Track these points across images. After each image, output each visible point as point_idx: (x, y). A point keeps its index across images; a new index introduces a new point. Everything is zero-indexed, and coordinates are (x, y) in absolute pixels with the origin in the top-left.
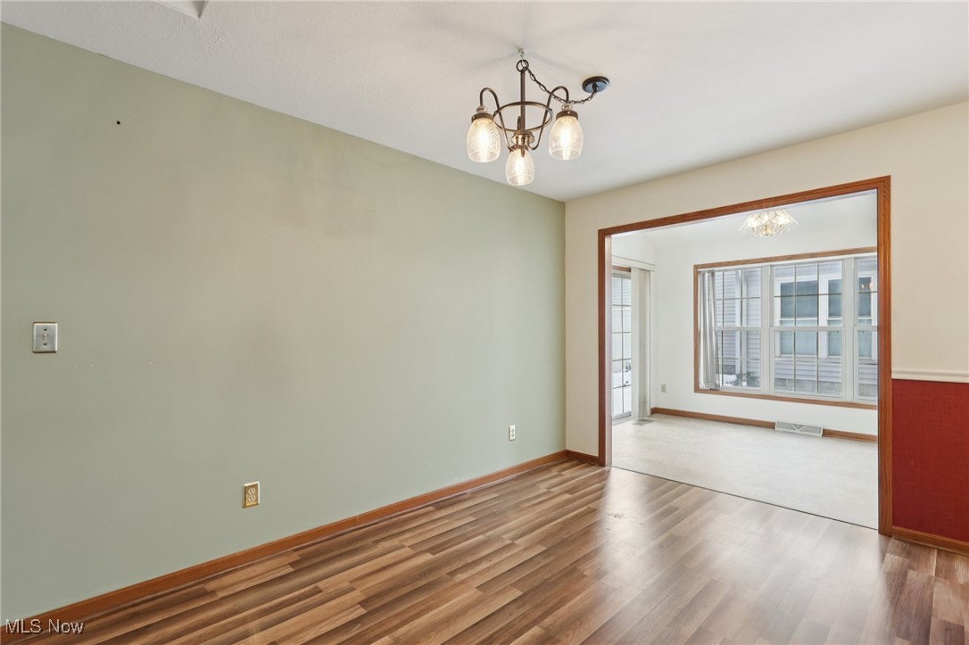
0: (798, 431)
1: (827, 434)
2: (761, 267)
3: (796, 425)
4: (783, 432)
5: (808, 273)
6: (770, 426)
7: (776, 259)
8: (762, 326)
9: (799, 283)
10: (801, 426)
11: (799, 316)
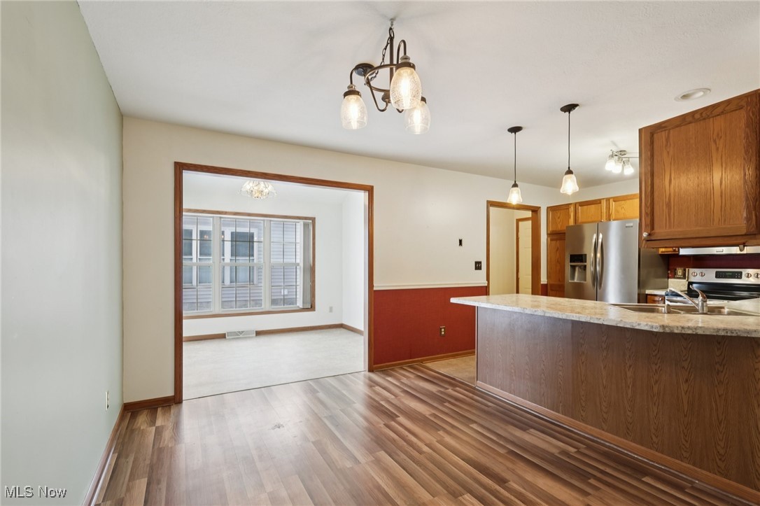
0: (241, 336)
1: (259, 333)
2: (213, 217)
3: (239, 332)
4: (233, 339)
5: (244, 226)
6: (223, 336)
7: (226, 213)
8: (214, 263)
9: (238, 233)
10: (242, 332)
11: (239, 256)
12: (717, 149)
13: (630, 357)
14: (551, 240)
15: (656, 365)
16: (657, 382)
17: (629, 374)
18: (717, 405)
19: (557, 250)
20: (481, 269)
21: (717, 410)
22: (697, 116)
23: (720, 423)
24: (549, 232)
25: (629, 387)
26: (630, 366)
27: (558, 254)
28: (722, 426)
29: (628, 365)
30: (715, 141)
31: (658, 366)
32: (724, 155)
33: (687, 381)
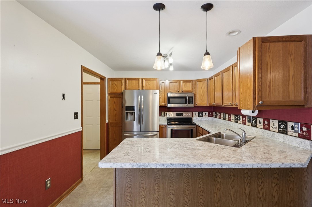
12: (291, 59)
13: (247, 178)
14: (111, 97)
15: (261, 179)
16: (262, 189)
17: (247, 189)
18: (289, 194)
19: (114, 103)
20: (78, 118)
21: (290, 196)
22: (284, 39)
23: (291, 203)
24: (109, 93)
25: (247, 197)
26: (247, 184)
27: (115, 106)
28: (292, 203)
29: (246, 183)
30: (290, 55)
31: (262, 180)
32: (294, 63)
33: (276, 184)
